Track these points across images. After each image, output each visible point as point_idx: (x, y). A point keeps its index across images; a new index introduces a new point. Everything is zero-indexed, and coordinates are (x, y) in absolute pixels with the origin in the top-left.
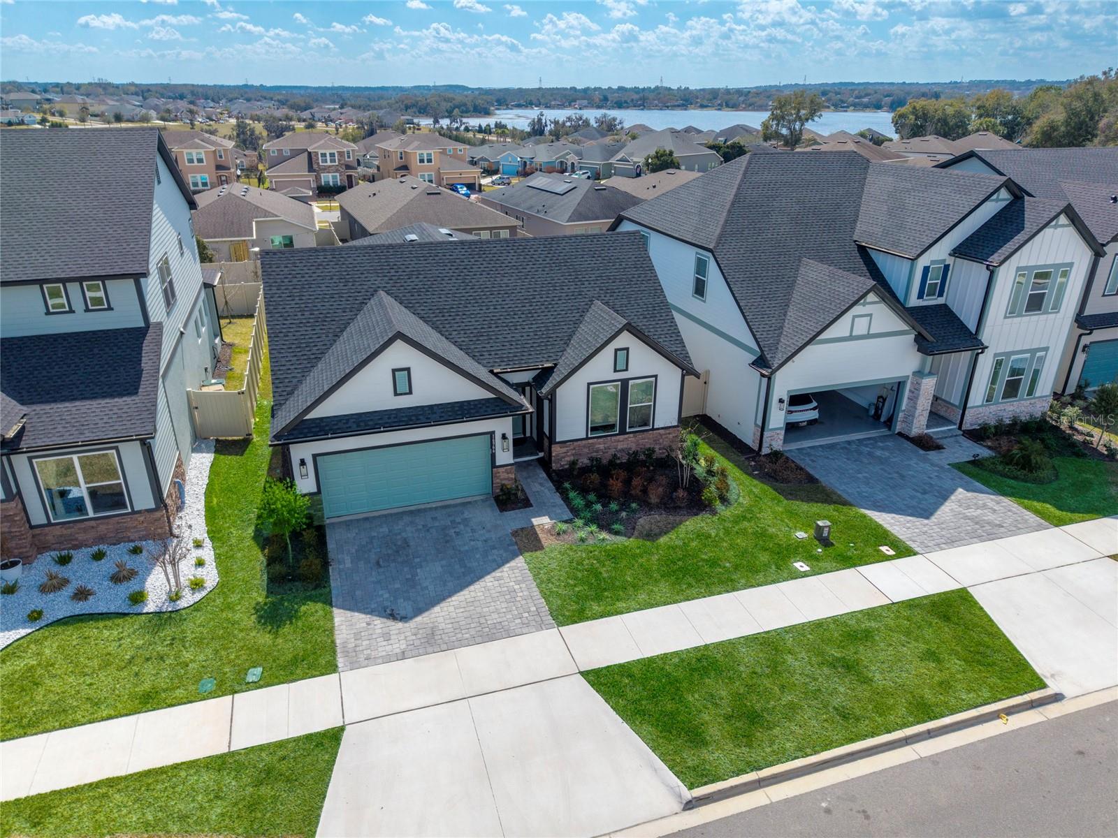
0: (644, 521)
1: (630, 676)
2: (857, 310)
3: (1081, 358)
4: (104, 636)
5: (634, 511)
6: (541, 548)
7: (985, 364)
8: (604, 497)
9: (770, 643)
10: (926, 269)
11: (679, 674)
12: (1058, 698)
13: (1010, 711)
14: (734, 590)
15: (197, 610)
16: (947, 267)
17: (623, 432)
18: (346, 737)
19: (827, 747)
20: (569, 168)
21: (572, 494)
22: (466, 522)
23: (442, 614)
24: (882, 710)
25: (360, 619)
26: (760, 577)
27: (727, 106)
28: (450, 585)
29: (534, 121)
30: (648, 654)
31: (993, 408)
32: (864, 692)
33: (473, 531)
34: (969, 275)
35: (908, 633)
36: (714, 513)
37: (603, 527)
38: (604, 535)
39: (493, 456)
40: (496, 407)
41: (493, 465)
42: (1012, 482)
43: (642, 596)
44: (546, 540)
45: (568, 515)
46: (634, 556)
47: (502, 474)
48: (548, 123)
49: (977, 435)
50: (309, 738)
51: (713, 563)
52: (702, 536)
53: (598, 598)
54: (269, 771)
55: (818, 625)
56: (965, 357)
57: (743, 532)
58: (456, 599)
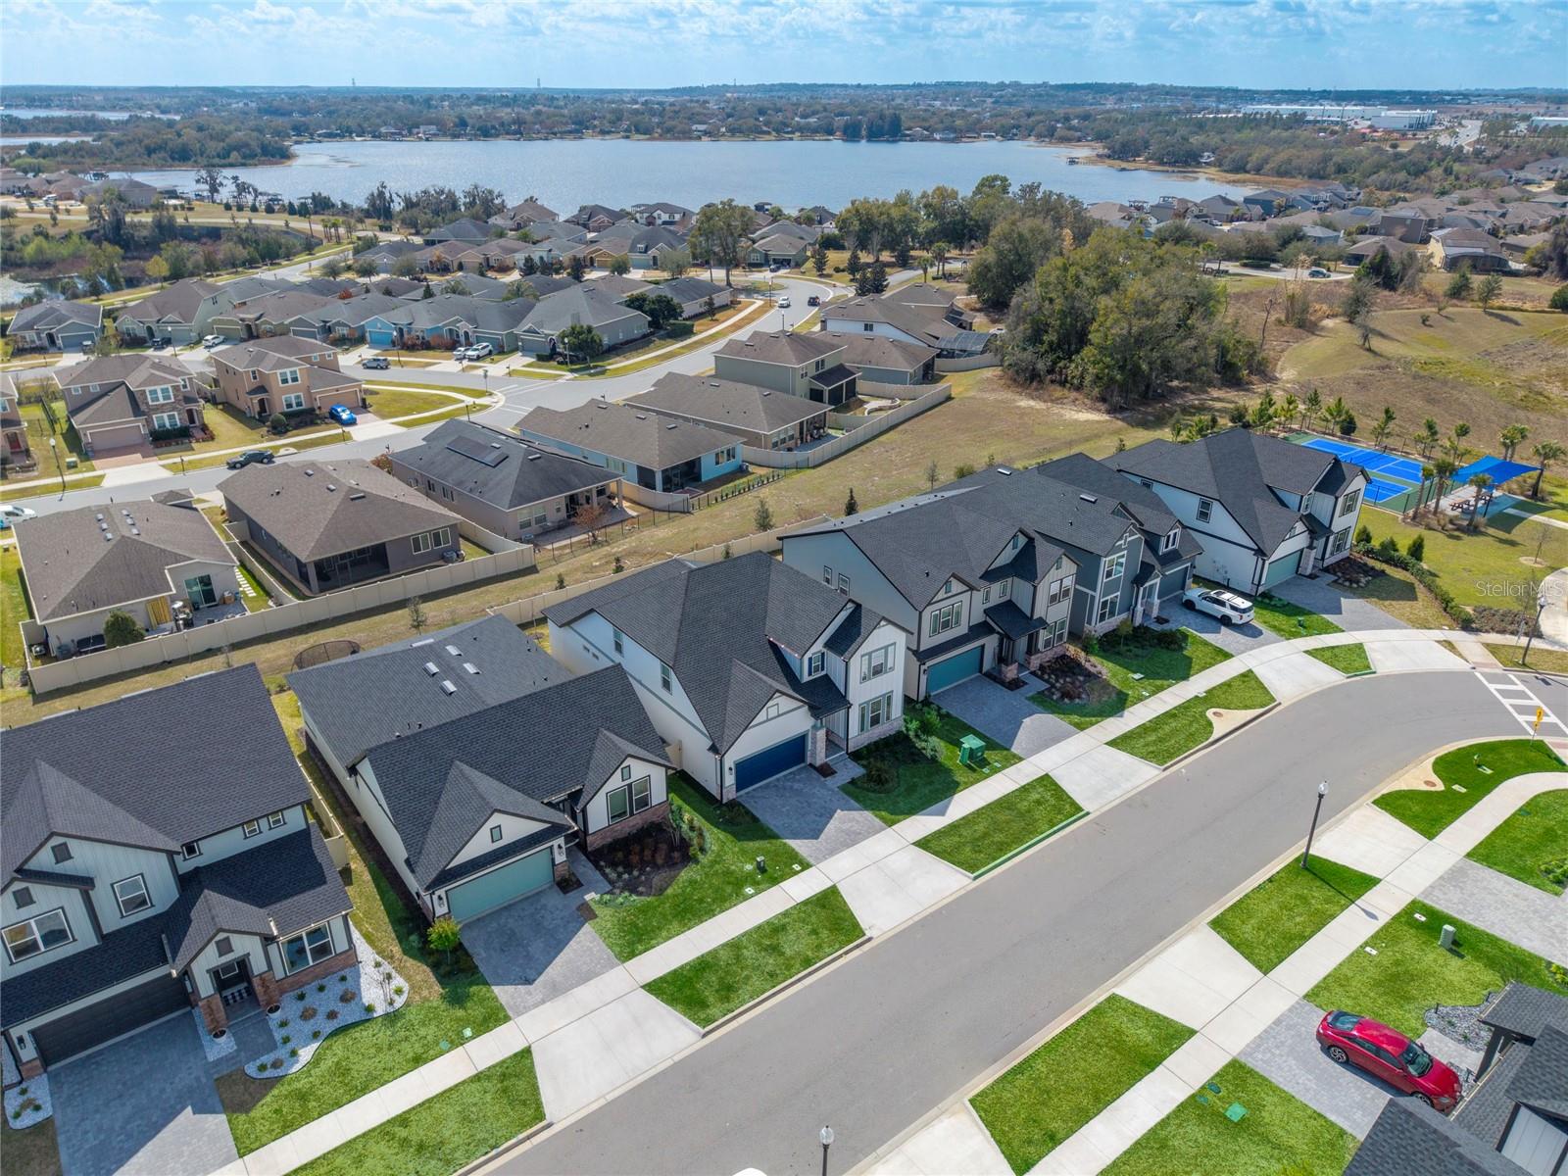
0: (656, 880)
1: (667, 982)
2: (770, 703)
3: (924, 678)
4: (363, 1035)
5: (649, 874)
6: (596, 916)
7: (855, 715)
8: (629, 868)
9: (735, 946)
10: (810, 659)
11: (691, 974)
12: (870, 939)
13: (846, 953)
14: (714, 915)
15: (409, 1006)
16: (823, 654)
17: (632, 814)
18: (532, 1049)
19: (764, 993)
20: (462, 339)
21: (608, 870)
22: (544, 907)
23: (555, 970)
24: (789, 967)
25: (510, 989)
26: (727, 904)
27: (638, 131)
28: (552, 954)
29: (373, 195)
30: (673, 968)
31: (866, 734)
32: (781, 960)
33: (552, 913)
34: (834, 663)
35: (804, 921)
36: (697, 862)
37: (633, 890)
38: (634, 897)
39: (553, 860)
40: (555, 830)
41: (553, 864)
42: (872, 795)
43: (664, 934)
44: (598, 910)
45: (608, 887)
46: (655, 908)
47: (560, 868)
48: (394, 196)
49: (856, 756)
50: (515, 1055)
51: (701, 901)
52: (692, 882)
53: (640, 941)
54: (504, 1075)
55: (759, 928)
56: (842, 712)
57: (716, 873)
58: (558, 960)
